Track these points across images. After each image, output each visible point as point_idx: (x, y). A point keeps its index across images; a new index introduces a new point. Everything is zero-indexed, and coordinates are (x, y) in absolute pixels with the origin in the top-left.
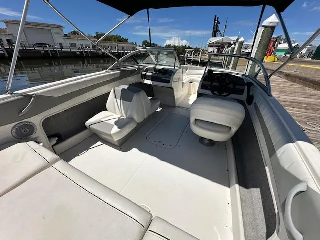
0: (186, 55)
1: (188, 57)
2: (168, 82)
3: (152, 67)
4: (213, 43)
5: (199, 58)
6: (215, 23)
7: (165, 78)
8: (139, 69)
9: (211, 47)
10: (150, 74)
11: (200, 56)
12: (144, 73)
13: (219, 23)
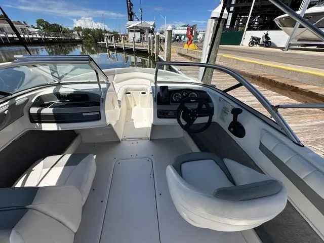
0: (105, 41)
1: (108, 44)
2: (98, 117)
3: (50, 91)
4: (133, 28)
5: (122, 44)
6: (128, 4)
7: (86, 111)
8: (12, 107)
9: (131, 31)
10: (48, 111)
11: (122, 42)
12: (34, 110)
13: (131, 5)
